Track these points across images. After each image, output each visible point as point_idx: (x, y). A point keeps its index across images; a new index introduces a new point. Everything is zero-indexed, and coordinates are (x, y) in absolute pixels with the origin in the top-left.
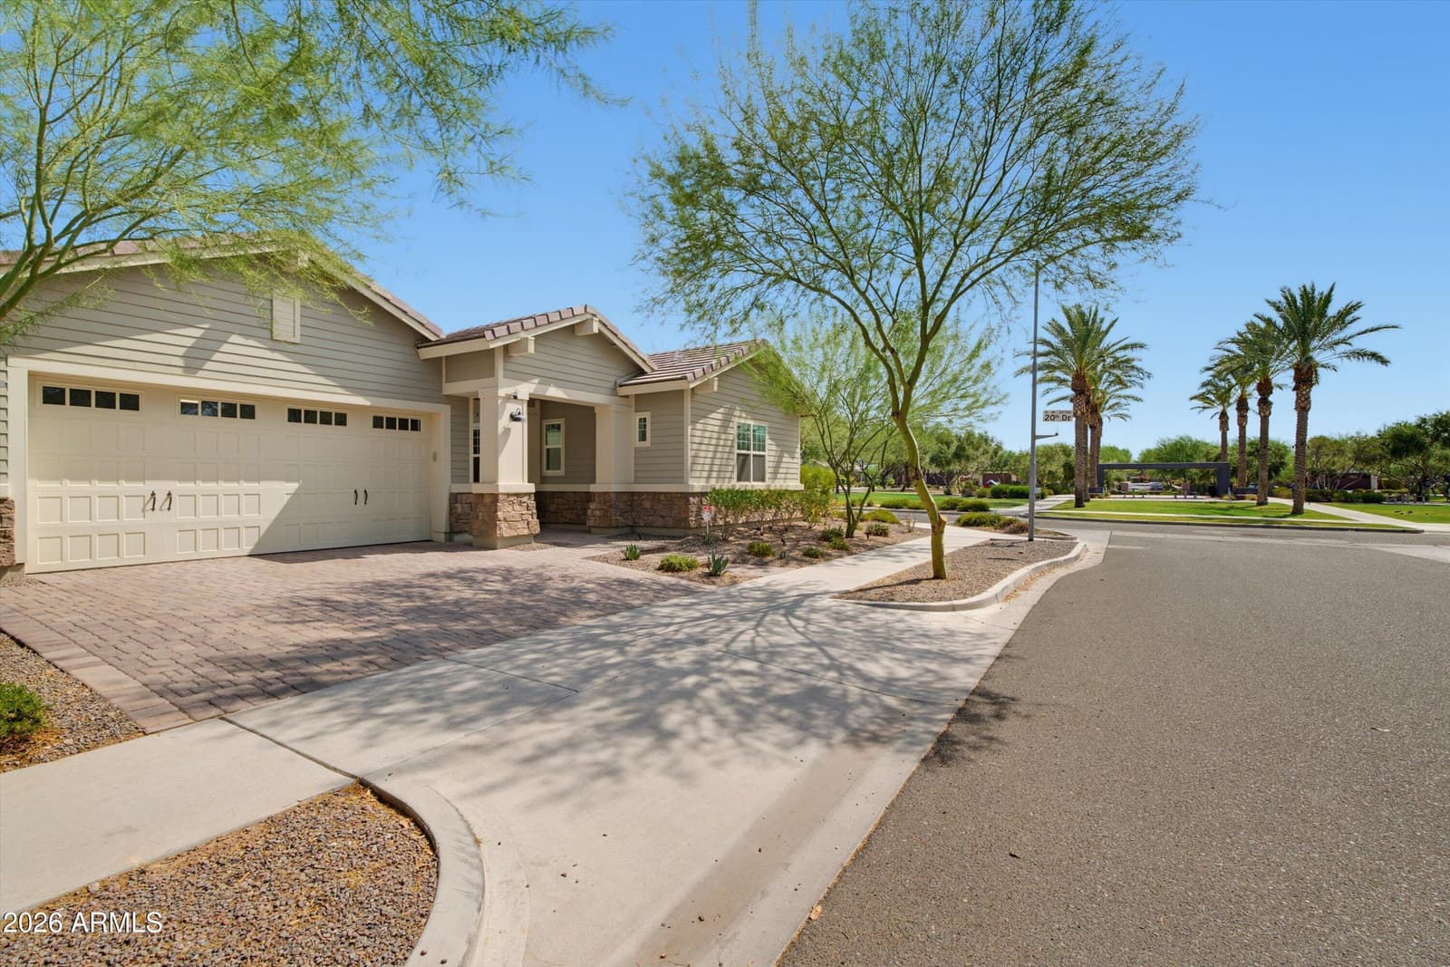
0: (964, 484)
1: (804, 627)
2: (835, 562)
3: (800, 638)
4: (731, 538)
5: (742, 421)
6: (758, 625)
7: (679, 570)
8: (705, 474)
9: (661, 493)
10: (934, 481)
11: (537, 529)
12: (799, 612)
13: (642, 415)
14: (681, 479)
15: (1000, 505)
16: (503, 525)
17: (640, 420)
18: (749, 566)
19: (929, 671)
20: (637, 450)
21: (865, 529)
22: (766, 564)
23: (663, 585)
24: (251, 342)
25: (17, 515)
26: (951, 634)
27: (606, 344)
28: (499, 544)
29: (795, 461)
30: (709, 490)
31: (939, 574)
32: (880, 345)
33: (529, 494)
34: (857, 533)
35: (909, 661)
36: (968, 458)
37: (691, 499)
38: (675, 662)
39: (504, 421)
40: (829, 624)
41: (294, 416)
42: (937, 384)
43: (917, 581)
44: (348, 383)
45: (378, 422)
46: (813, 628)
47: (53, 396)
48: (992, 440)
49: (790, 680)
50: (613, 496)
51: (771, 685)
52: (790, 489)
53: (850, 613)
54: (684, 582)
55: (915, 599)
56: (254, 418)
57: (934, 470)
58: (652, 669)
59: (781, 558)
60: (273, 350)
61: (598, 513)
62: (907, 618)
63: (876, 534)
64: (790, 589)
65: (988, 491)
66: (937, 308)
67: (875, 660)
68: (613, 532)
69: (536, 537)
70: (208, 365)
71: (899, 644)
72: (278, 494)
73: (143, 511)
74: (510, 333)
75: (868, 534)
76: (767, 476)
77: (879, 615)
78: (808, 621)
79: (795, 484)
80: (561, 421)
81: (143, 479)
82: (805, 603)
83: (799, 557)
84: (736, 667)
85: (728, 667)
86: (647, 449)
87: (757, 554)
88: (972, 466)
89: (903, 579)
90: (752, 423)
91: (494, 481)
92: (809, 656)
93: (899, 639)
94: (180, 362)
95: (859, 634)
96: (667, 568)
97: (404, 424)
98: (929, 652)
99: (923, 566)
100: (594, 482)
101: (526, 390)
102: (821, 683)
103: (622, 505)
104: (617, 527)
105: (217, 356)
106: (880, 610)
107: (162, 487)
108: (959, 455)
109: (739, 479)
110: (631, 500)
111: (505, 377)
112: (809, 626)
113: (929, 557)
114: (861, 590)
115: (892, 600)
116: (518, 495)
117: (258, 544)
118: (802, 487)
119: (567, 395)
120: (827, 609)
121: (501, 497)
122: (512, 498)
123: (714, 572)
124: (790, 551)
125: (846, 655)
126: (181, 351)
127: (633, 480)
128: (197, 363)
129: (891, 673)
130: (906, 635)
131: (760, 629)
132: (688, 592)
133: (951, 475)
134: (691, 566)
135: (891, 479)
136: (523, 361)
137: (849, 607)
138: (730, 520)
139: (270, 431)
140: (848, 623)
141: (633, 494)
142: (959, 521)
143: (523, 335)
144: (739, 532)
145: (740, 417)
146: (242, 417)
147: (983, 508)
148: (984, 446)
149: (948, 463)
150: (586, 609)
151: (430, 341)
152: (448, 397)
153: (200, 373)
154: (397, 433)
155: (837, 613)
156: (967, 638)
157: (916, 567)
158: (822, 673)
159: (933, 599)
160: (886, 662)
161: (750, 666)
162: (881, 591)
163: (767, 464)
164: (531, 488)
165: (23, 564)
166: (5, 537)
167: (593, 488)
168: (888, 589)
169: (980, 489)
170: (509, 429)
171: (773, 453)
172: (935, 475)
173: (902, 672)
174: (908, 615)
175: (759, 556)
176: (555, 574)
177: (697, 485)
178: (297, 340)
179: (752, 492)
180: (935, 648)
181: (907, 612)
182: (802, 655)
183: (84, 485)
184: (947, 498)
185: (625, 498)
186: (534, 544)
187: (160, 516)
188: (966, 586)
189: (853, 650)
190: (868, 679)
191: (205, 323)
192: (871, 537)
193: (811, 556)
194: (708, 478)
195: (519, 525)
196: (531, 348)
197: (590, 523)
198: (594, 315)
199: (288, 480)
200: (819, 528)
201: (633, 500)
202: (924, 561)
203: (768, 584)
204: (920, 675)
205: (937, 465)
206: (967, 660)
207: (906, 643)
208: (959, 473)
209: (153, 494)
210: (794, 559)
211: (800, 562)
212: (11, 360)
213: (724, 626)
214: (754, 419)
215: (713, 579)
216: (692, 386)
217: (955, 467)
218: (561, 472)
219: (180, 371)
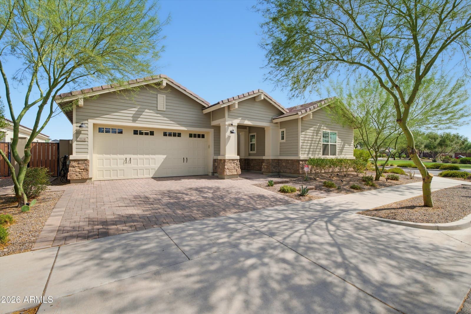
0: (443, 157)
1: (335, 231)
2: (365, 192)
3: (328, 239)
4: (317, 179)
5: (324, 131)
6: (308, 227)
7: (287, 192)
8: (307, 152)
9: (289, 160)
10: (426, 156)
11: (240, 172)
12: (335, 221)
13: (282, 130)
14: (297, 154)
15: (466, 167)
16: (227, 171)
17: (282, 131)
18: (322, 192)
19: (416, 281)
20: (281, 143)
21: (386, 177)
22: (331, 191)
23: (277, 199)
24: (151, 111)
25: (90, 164)
26: (436, 249)
27: (267, 103)
28: (226, 177)
29: (351, 147)
30: (308, 159)
31: (427, 204)
32: (390, 85)
33: (237, 160)
34: (381, 178)
35: (401, 269)
36: (447, 146)
37: (301, 162)
38: (250, 247)
39: (228, 133)
40: (350, 230)
41: (165, 134)
42: (428, 108)
43: (412, 207)
44: (180, 123)
45: (191, 136)
46: (339, 233)
47: (101, 130)
48: (461, 137)
49: (311, 272)
50: (270, 160)
51: (296, 275)
52: (347, 158)
53: (366, 225)
54: (286, 198)
55: (411, 220)
56: (153, 135)
57: (427, 151)
58: (236, 250)
59: (338, 189)
60: (157, 113)
61: (265, 167)
62: (404, 232)
63: (392, 179)
64: (336, 206)
65: (459, 160)
66: (427, 61)
67: (374, 263)
68: (271, 174)
69: (240, 175)
70: (139, 119)
71: (396, 253)
72: (160, 158)
73: (124, 164)
74: (229, 101)
75: (387, 179)
76: (337, 153)
77: (384, 228)
78: (338, 227)
79: (351, 156)
80: (255, 134)
81: (123, 154)
82: (341, 215)
83: (347, 189)
84: (281, 256)
85: (277, 255)
86: (284, 143)
87: (327, 186)
88: (449, 149)
89: (404, 205)
90: (329, 131)
91: (224, 155)
92: (330, 254)
93: (396, 249)
94: (131, 119)
95: (368, 241)
96: (283, 191)
97: (199, 136)
98: (417, 262)
99: (417, 198)
100: (265, 156)
101: (236, 122)
102: (330, 279)
103: (274, 164)
104: (272, 172)
105: (141, 116)
106: (385, 224)
107: (128, 156)
108: (441, 144)
109: (323, 154)
110: (278, 162)
111: (228, 118)
112: (338, 231)
113: (421, 193)
114: (376, 210)
115: (395, 219)
116: (233, 160)
117: (155, 174)
118: (354, 158)
119: (252, 123)
120: (353, 220)
121: (226, 161)
122: (231, 161)
123: (303, 194)
124: (344, 185)
125: (355, 257)
126: (132, 115)
127: (279, 155)
128: (135, 119)
129: (385, 279)
130: (402, 245)
131: (308, 230)
132: (286, 203)
133: (436, 153)
134: (292, 191)
135: (404, 155)
136: (235, 111)
137: (366, 220)
138: (318, 171)
139: (158, 139)
140: (363, 232)
141: (279, 160)
142: (441, 174)
143: (234, 102)
144: (322, 176)
145: (323, 129)
146: (150, 135)
147: (456, 168)
148: (456, 140)
149: (435, 148)
150: (236, 208)
151: (205, 107)
152: (213, 126)
153: (137, 122)
154: (197, 139)
155: (357, 224)
156: (448, 254)
157: (413, 198)
158: (333, 270)
159: (423, 221)
160: (382, 267)
161: (290, 256)
162: (388, 211)
163: (337, 148)
164: (238, 157)
165: (92, 178)
166: (87, 170)
167: (264, 158)
168: (393, 211)
169: (453, 159)
170: (230, 136)
171: (340, 144)
172: (427, 153)
173: (394, 279)
174: (405, 229)
175: (328, 187)
176: (234, 191)
177: (302, 157)
178: (165, 110)
179: (327, 160)
180: (422, 259)
181: (404, 227)
182: (326, 252)
183: (108, 156)
184: (434, 163)
185: (276, 161)
186: (239, 178)
187: (128, 165)
188: (447, 214)
189: (360, 253)
190: (365, 280)
191: (138, 106)
192: (389, 181)
193: (355, 188)
194: (308, 154)
195: (233, 171)
196: (237, 106)
197: (263, 170)
198: (262, 93)
199: (163, 155)
200: (361, 175)
201: (279, 162)
202: (418, 195)
203: (326, 202)
204: (409, 284)
205: (429, 149)
206: (449, 276)
207: (400, 252)
208: (441, 153)
209: (126, 159)
210: (345, 189)
211: (347, 191)
212: (89, 120)
213: (290, 225)
214: (330, 130)
215: (301, 197)
216: (300, 117)
217: (439, 150)
218: (255, 152)
219: (131, 121)
